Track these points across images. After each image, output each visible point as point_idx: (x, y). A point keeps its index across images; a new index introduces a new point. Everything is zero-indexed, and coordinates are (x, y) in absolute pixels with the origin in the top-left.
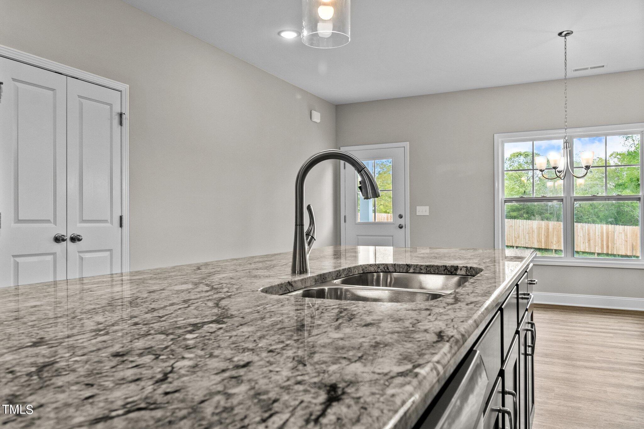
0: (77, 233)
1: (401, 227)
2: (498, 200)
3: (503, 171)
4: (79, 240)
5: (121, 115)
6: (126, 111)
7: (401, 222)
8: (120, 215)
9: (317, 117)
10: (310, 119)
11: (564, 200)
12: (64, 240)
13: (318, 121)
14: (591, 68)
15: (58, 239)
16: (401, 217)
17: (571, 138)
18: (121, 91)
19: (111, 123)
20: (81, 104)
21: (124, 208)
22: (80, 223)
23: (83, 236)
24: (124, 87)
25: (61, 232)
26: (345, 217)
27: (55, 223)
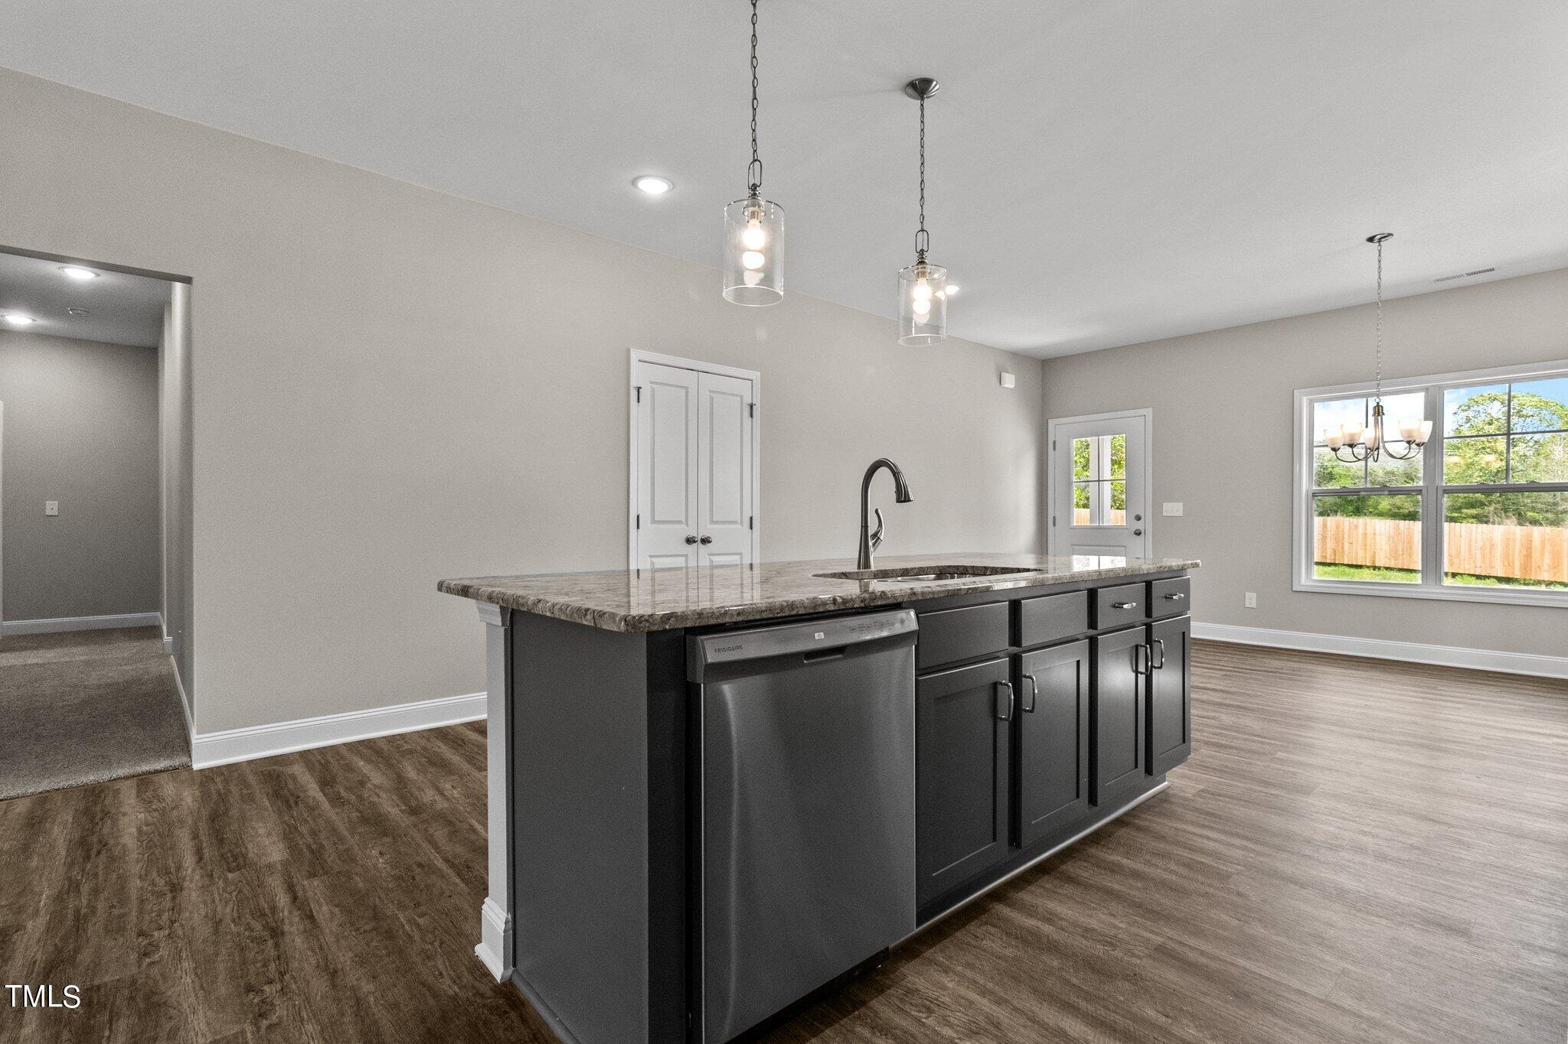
0: (707, 534)
1: (1138, 533)
2: (1300, 494)
3: (1311, 446)
4: (710, 542)
5: (751, 406)
6: (757, 401)
7: (1139, 525)
8: (750, 515)
9: (1010, 381)
10: (999, 384)
11: (1424, 492)
12: (695, 542)
13: (1012, 386)
14: (1468, 274)
15: (690, 541)
16: (1138, 518)
17: (1441, 389)
18: (752, 380)
19: (742, 415)
20: (712, 398)
21: (754, 509)
22: (710, 524)
23: (713, 539)
24: (755, 375)
25: (692, 533)
26: (1054, 518)
27: (687, 524)
